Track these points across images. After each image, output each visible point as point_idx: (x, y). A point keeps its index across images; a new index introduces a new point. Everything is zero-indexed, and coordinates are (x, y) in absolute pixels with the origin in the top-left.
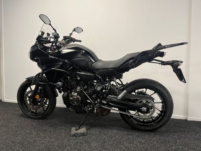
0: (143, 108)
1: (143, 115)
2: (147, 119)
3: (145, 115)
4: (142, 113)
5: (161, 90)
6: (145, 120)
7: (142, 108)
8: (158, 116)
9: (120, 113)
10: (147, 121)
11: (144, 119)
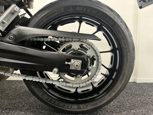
0: (72, 61)
1: (73, 79)
2: (83, 87)
3: (78, 79)
4: (72, 76)
5: (112, 17)
6: (79, 91)
7: (70, 61)
8: (103, 80)
9: (24, 80)
10: (82, 91)
11: (77, 88)
